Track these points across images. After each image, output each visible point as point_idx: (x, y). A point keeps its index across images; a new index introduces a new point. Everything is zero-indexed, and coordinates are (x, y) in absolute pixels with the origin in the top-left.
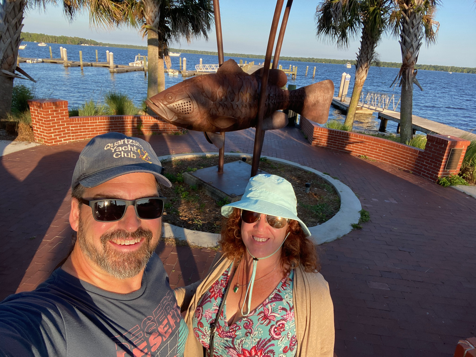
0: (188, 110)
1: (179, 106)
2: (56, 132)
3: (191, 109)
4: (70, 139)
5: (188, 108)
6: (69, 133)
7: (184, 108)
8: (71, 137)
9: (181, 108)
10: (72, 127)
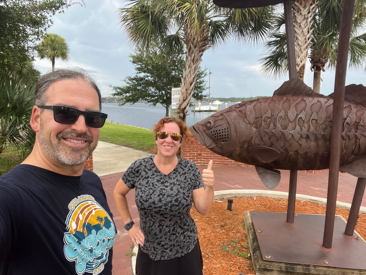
0: (225, 138)
1: (216, 133)
2: (191, 156)
3: (228, 136)
4: (201, 163)
5: (225, 135)
6: (201, 158)
7: (221, 135)
8: (202, 162)
9: (219, 135)
10: (204, 154)
